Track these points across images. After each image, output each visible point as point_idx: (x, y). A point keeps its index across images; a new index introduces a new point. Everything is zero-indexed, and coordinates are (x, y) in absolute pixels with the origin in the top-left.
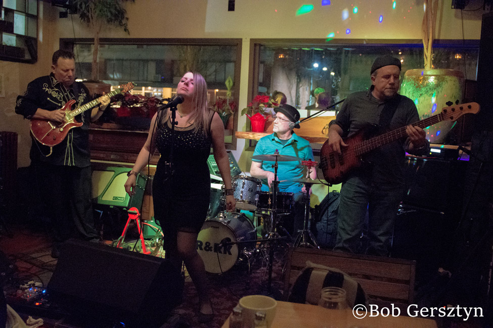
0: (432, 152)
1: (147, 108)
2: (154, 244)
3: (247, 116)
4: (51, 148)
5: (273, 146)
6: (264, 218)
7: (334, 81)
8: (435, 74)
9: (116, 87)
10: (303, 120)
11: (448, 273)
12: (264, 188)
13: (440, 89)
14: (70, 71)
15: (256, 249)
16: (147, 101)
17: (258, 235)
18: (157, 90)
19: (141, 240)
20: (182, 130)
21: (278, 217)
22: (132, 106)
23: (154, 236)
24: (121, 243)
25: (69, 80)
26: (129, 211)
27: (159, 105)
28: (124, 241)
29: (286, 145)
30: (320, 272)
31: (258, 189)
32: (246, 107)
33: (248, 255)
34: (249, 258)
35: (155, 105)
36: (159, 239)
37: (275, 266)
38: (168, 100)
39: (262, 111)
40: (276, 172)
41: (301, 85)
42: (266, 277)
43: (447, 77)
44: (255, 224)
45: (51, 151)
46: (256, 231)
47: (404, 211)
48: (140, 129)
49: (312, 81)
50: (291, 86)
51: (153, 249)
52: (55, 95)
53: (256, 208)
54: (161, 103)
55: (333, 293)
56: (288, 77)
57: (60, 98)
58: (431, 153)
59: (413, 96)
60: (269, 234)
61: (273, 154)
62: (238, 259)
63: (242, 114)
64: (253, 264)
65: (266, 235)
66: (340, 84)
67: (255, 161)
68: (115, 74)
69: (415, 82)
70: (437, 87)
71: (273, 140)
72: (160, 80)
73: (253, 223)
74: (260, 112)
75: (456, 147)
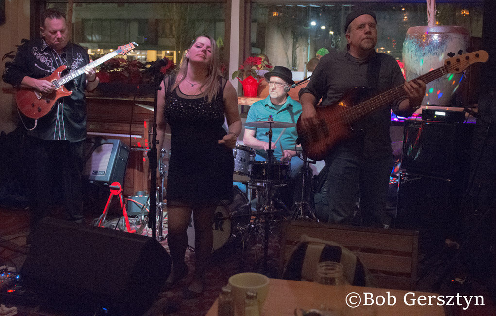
0: (436, 115)
1: (129, 73)
2: (139, 222)
3: (239, 79)
4: (36, 121)
5: (267, 112)
6: (259, 190)
7: (333, 40)
8: (438, 31)
9: (95, 50)
10: (299, 83)
11: (456, 245)
12: (258, 158)
13: (445, 48)
14: (59, 33)
15: (251, 224)
16: (128, 65)
17: (252, 208)
18: (141, 53)
19: (124, 217)
20: (194, 98)
21: (274, 189)
22: (112, 71)
23: (139, 213)
24: (103, 222)
25: (58, 43)
26: (111, 186)
27: (142, 70)
28: (106, 219)
29: (280, 110)
30: (316, 246)
31: (251, 159)
32: (237, 70)
33: (242, 231)
34: (243, 234)
35: (138, 70)
36: (145, 216)
37: (271, 241)
38: (152, 63)
39: (254, 74)
40: (270, 140)
41: (297, 45)
42: (262, 255)
43: (451, 34)
44: (249, 197)
45: (36, 124)
46: (250, 204)
47: (408, 179)
48: (122, 96)
49: (309, 41)
50: (287, 47)
51: (139, 227)
52: (43, 60)
53: (250, 179)
54: (144, 67)
55: (329, 268)
56: (284, 37)
57: (50, 63)
58: (435, 117)
59: (416, 55)
60: (264, 208)
61: (266, 120)
62: (231, 235)
63: (233, 78)
64: (247, 240)
65: (261, 209)
66: (340, 43)
67: (247, 128)
68: (93, 36)
69: (418, 40)
70: (441, 45)
71: (266, 105)
72: (143, 42)
73: (247, 196)
74: (252, 76)
75: (461, 109)
